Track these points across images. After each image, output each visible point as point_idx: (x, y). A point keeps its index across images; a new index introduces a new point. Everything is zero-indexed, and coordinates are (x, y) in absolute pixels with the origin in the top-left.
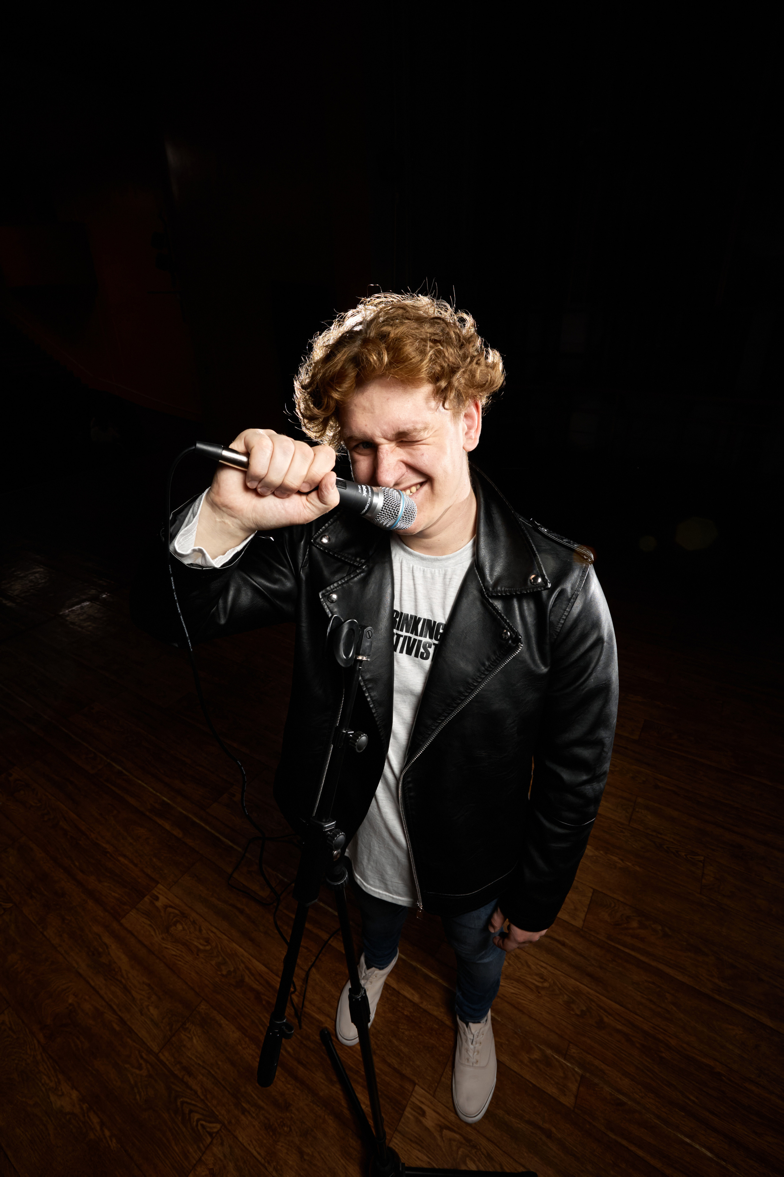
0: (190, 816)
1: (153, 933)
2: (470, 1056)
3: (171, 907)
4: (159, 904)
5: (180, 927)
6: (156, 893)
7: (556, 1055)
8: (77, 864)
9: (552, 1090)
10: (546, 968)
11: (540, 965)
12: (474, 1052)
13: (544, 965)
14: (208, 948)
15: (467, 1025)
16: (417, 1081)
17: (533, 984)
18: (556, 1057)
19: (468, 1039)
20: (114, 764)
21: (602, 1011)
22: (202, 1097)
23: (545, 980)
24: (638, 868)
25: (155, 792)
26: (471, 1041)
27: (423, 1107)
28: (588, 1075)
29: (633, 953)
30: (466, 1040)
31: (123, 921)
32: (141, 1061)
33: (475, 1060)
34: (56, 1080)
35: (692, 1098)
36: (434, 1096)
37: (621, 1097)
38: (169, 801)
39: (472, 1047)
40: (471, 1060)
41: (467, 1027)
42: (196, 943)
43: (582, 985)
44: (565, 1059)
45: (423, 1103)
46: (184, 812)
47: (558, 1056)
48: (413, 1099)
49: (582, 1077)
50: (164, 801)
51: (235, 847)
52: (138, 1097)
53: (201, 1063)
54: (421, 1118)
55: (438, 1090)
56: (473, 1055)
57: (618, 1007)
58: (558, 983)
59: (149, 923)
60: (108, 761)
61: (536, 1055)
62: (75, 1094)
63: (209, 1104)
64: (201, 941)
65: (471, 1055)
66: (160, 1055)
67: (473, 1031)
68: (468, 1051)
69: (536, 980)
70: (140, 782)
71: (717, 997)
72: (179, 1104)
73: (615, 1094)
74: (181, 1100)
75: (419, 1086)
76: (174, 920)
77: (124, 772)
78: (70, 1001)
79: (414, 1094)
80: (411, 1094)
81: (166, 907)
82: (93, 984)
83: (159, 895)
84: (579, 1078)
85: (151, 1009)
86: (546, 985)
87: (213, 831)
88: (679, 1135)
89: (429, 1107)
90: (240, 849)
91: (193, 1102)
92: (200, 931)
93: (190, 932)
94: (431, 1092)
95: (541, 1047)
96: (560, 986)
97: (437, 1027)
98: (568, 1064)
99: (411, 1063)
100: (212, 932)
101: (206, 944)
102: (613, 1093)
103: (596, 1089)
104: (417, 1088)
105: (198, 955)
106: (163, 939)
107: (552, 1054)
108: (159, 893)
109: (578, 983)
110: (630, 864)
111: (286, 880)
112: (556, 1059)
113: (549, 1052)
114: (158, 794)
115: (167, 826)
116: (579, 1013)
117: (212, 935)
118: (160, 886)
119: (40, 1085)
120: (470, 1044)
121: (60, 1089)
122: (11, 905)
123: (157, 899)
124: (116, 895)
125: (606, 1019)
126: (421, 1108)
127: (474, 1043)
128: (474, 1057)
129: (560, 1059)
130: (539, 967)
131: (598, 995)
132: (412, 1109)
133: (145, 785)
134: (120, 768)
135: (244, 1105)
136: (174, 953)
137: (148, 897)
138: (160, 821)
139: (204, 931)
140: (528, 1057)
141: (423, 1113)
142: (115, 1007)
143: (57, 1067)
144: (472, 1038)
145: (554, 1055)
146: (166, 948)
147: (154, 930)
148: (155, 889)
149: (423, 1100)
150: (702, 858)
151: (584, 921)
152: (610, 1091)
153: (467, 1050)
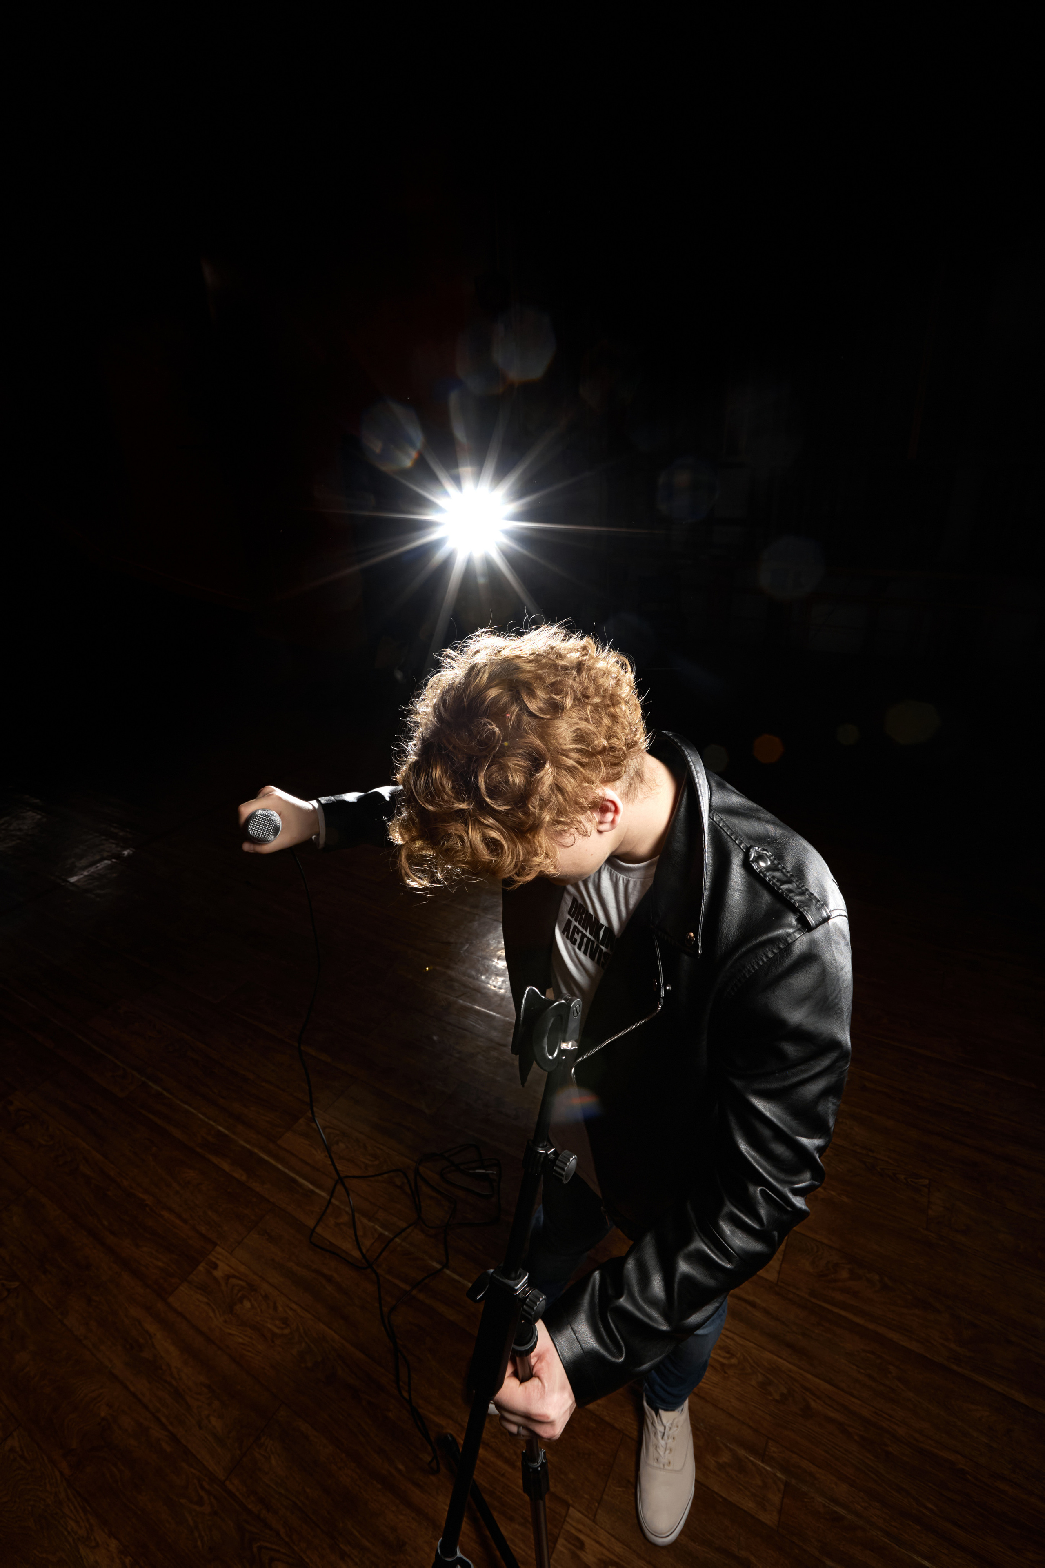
0: (256, 1150)
1: (212, 1314)
2: (660, 1455)
3: (234, 1277)
4: (218, 1274)
5: (247, 1304)
6: (214, 1260)
7: (751, 1456)
8: (106, 1223)
9: (749, 1505)
10: (732, 1339)
11: (724, 1335)
12: (665, 1451)
13: (730, 1335)
14: (287, 1331)
15: (657, 1413)
16: (571, 1502)
17: (718, 1361)
18: (752, 1459)
19: (657, 1432)
20: (151, 1084)
21: (808, 1393)
22: (287, 1539)
23: (733, 1355)
24: (845, 1199)
25: (206, 1120)
26: (662, 1434)
27: (582, 1537)
28: (793, 1482)
29: (843, 1313)
30: (655, 1434)
31: (171, 1299)
32: (202, 1493)
33: (666, 1461)
34: (88, 1526)
35: (930, 1506)
36: (594, 1521)
37: (837, 1509)
38: (226, 1132)
39: (662, 1442)
40: (662, 1460)
41: (656, 1416)
42: (269, 1326)
43: (780, 1360)
44: (763, 1462)
45: (580, 1531)
46: (248, 1146)
47: (753, 1457)
48: (567, 1527)
49: (786, 1484)
50: (219, 1131)
51: (317, 1191)
52: (199, 1543)
53: (283, 1492)
54: (579, 1552)
55: (599, 1511)
56: (665, 1453)
57: (828, 1386)
58: (749, 1358)
59: (205, 1300)
60: (143, 1079)
61: (725, 1458)
62: (113, 1544)
63: (296, 1548)
64: (277, 1322)
65: (662, 1453)
66: (227, 1483)
67: (664, 1421)
68: (658, 1449)
69: (720, 1355)
70: (186, 1106)
71: (955, 1367)
72: (255, 1550)
73: (831, 1506)
74: (259, 1544)
75: (574, 1507)
76: (240, 1295)
77: (165, 1093)
78: (103, 1414)
79: (568, 1519)
80: (565, 1520)
81: (228, 1277)
82: (132, 1389)
83: (218, 1262)
84: (782, 1487)
85: (213, 1420)
86: (734, 1361)
87: (287, 1171)
88: (915, 1557)
89: (588, 1536)
90: (323, 1194)
91: (274, 1547)
92: (275, 1308)
93: (261, 1310)
94: (590, 1516)
95: (731, 1446)
96: (751, 1362)
97: (594, 1426)
98: (768, 1468)
99: (563, 1477)
100: (291, 1309)
101: (283, 1326)
102: (827, 1504)
103: (806, 1500)
104: (571, 1510)
105: (273, 1342)
106: (225, 1321)
107: (746, 1455)
108: (218, 1259)
109: (775, 1358)
110: (834, 1194)
111: (387, 1233)
112: (752, 1462)
113: (742, 1452)
114: (212, 1123)
115: (226, 1166)
116: (777, 1397)
117: (290, 1313)
118: (218, 1249)
119: (66, 1533)
120: (660, 1438)
121: (92, 1538)
122: (17, 1284)
123: (215, 1266)
124: (160, 1264)
125: (813, 1404)
126: (578, 1539)
127: (666, 1437)
128: (665, 1457)
129: (757, 1462)
130: (723, 1337)
131: (802, 1372)
132: (566, 1540)
133: (194, 1111)
134: (159, 1089)
135: (342, 1546)
136: (240, 1340)
137: (203, 1264)
138: (215, 1160)
139: (280, 1309)
140: (716, 1462)
141: (581, 1546)
142: (164, 1420)
143: (88, 1508)
144: (663, 1431)
145: (749, 1457)
146: (230, 1334)
147: (213, 1310)
148: (213, 1253)
149: (580, 1527)
150: (927, 1182)
151: (779, 1272)
152: (823, 1502)
153: (656, 1447)
